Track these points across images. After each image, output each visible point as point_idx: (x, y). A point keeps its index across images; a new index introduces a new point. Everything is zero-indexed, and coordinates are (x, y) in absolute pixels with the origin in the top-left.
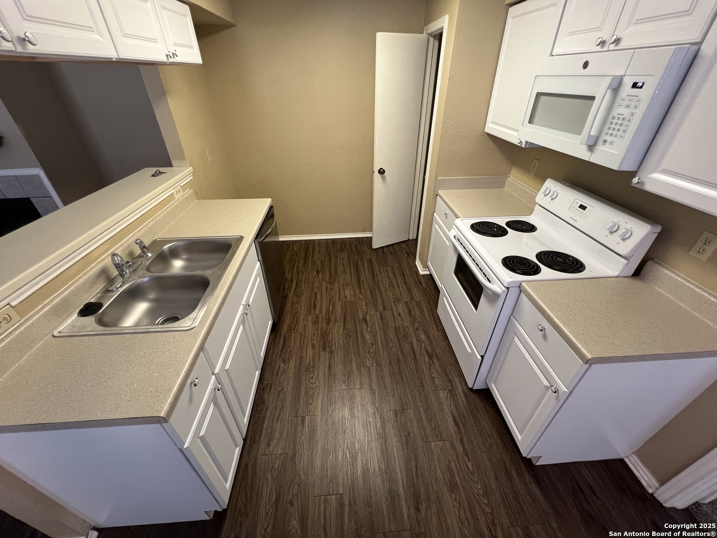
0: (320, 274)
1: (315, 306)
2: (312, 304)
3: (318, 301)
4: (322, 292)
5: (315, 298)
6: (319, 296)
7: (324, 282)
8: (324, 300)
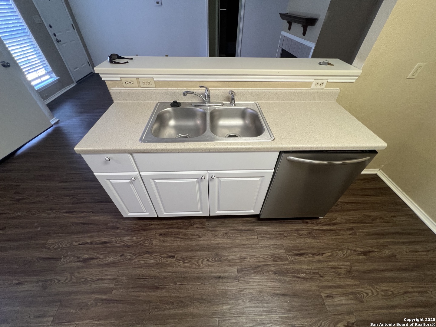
0: (362, 257)
1: (301, 255)
2: (302, 252)
3: (309, 257)
4: (327, 261)
5: (313, 254)
6: (318, 258)
7: (348, 263)
8: (315, 266)
